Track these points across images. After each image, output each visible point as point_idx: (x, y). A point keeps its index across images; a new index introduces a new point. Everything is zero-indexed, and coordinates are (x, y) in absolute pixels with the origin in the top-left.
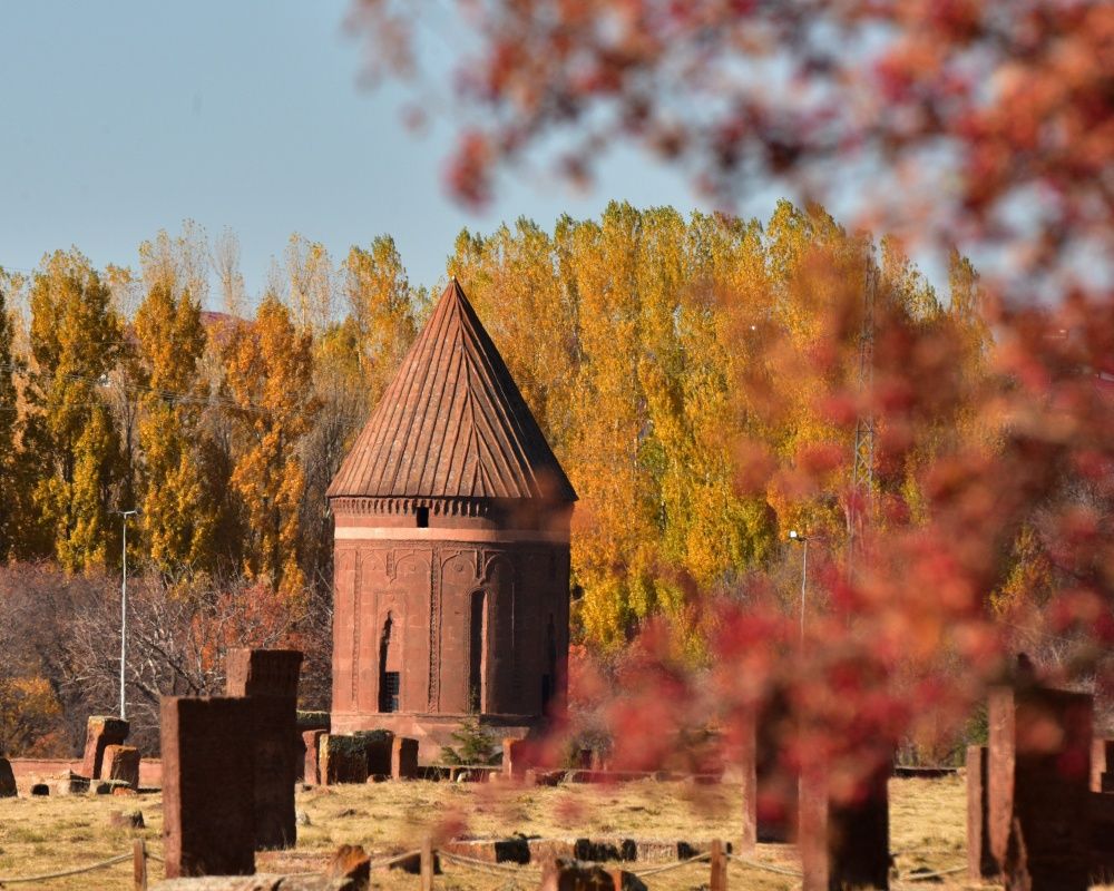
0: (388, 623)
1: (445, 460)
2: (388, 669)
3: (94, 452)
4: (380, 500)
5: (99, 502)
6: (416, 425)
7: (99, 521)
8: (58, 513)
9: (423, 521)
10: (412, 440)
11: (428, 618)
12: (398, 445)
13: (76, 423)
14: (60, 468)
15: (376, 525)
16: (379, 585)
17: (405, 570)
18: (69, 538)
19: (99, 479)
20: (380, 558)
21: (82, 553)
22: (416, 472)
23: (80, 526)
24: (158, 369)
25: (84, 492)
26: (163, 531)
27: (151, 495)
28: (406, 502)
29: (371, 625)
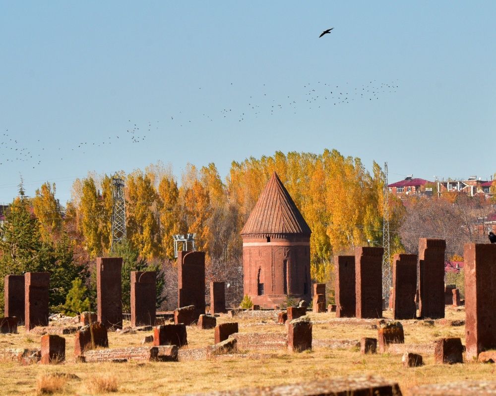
0: (260, 270)
1: (274, 223)
2: (260, 283)
3: (149, 225)
4: (255, 235)
5: (151, 240)
6: (266, 213)
7: (151, 245)
8: (139, 244)
9: (269, 241)
10: (265, 217)
11: (271, 268)
12: (261, 219)
13: (144, 217)
14: (139, 231)
15: (255, 242)
16: (257, 259)
17: (264, 254)
18: (142, 250)
19: (151, 233)
20: (257, 251)
21: (146, 254)
22: (266, 226)
23: (146, 247)
24: (166, 202)
25: (147, 237)
26: (169, 247)
27: (166, 237)
28: (264, 235)
29: (255, 270)
